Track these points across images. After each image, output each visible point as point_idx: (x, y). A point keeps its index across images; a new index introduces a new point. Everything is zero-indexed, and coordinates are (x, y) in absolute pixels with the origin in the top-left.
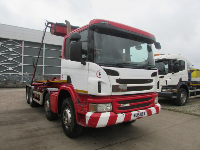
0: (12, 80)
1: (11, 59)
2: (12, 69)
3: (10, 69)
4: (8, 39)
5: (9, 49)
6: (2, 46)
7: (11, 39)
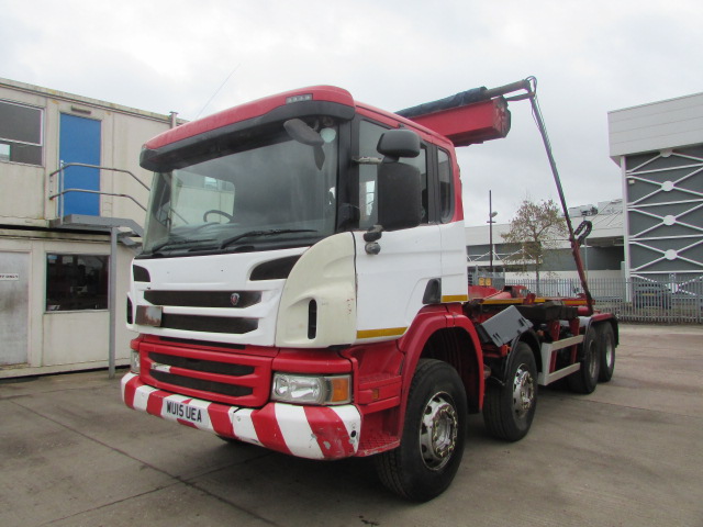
0: (652, 295)
1: (669, 220)
2: (679, 254)
3: (671, 254)
4: (656, 153)
5: (660, 187)
6: (636, 180)
7: (665, 150)
